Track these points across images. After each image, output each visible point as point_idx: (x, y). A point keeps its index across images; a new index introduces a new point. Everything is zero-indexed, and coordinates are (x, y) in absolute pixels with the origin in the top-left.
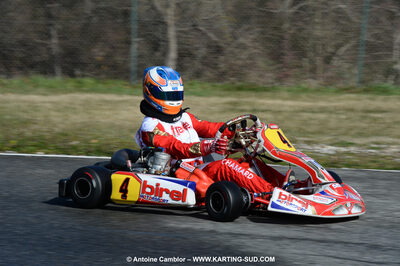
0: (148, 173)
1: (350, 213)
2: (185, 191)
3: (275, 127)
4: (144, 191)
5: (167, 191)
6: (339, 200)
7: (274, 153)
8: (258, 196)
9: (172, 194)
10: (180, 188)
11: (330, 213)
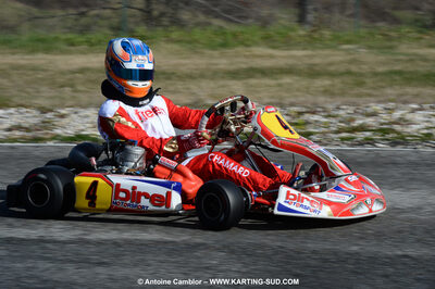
0: (119, 172)
1: (371, 211)
2: (169, 194)
3: (273, 109)
4: (117, 196)
5: (146, 195)
6: (358, 196)
7: (274, 142)
8: (259, 196)
9: (154, 198)
10: (162, 191)
11: (348, 213)
